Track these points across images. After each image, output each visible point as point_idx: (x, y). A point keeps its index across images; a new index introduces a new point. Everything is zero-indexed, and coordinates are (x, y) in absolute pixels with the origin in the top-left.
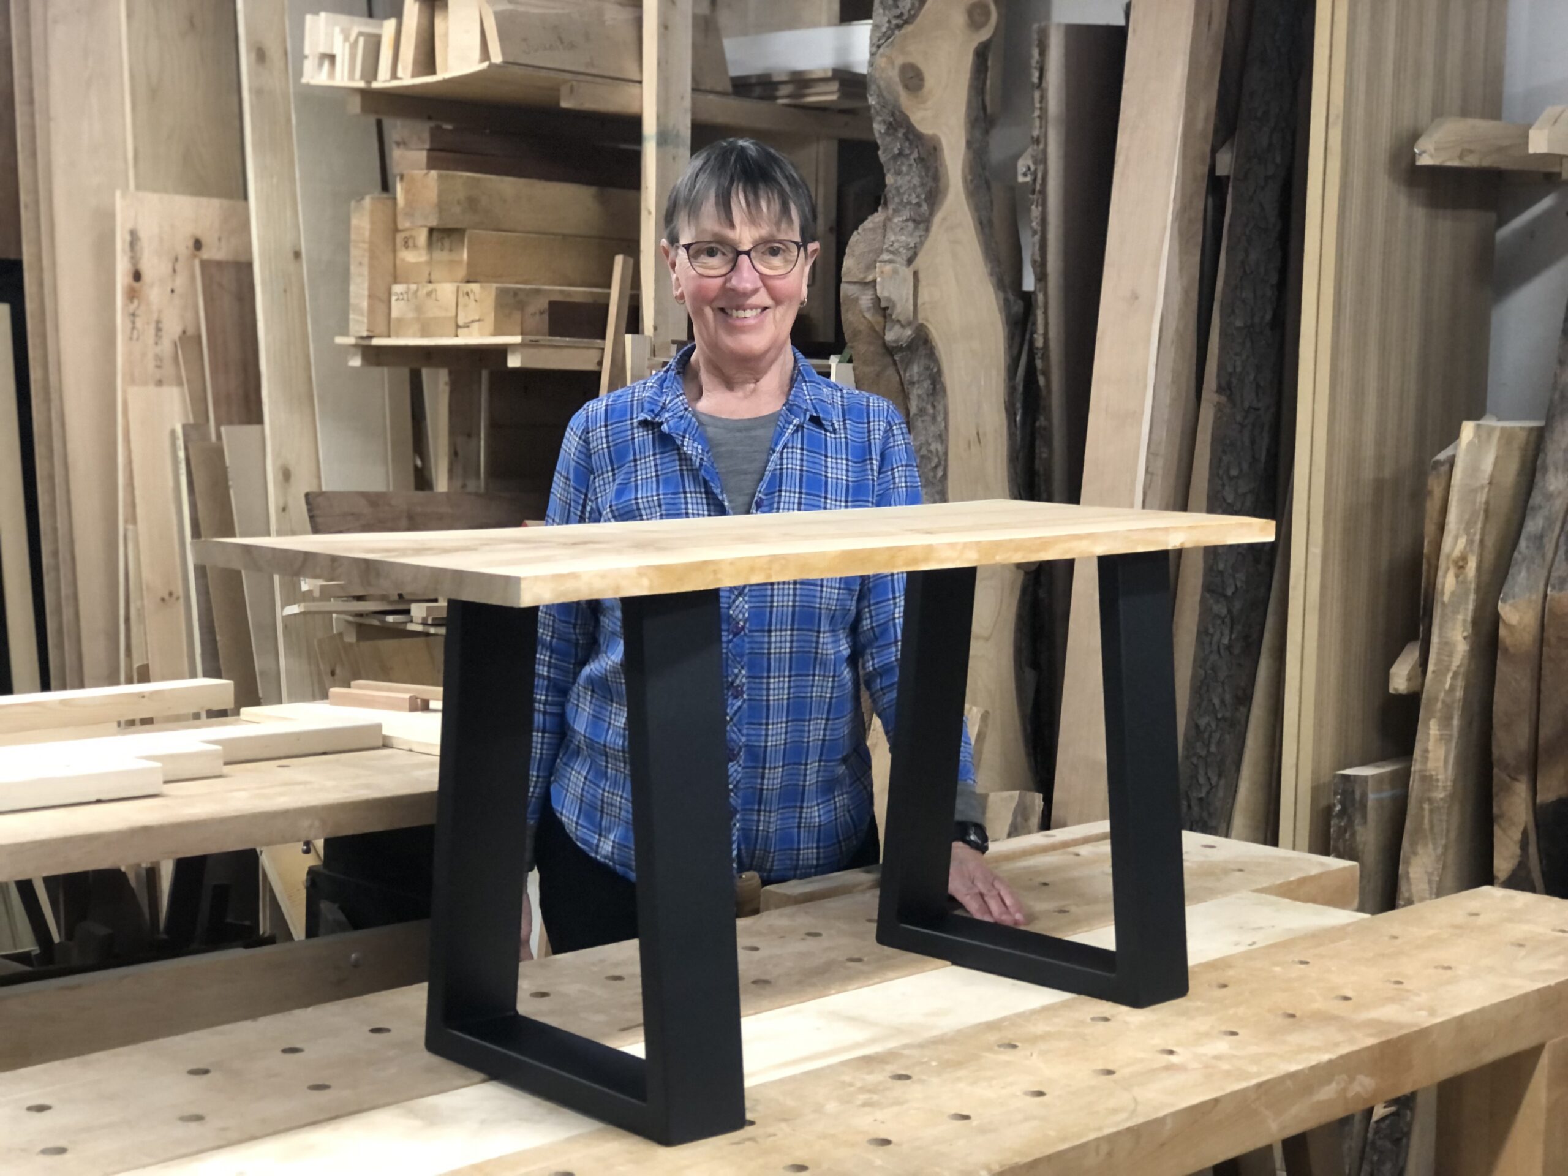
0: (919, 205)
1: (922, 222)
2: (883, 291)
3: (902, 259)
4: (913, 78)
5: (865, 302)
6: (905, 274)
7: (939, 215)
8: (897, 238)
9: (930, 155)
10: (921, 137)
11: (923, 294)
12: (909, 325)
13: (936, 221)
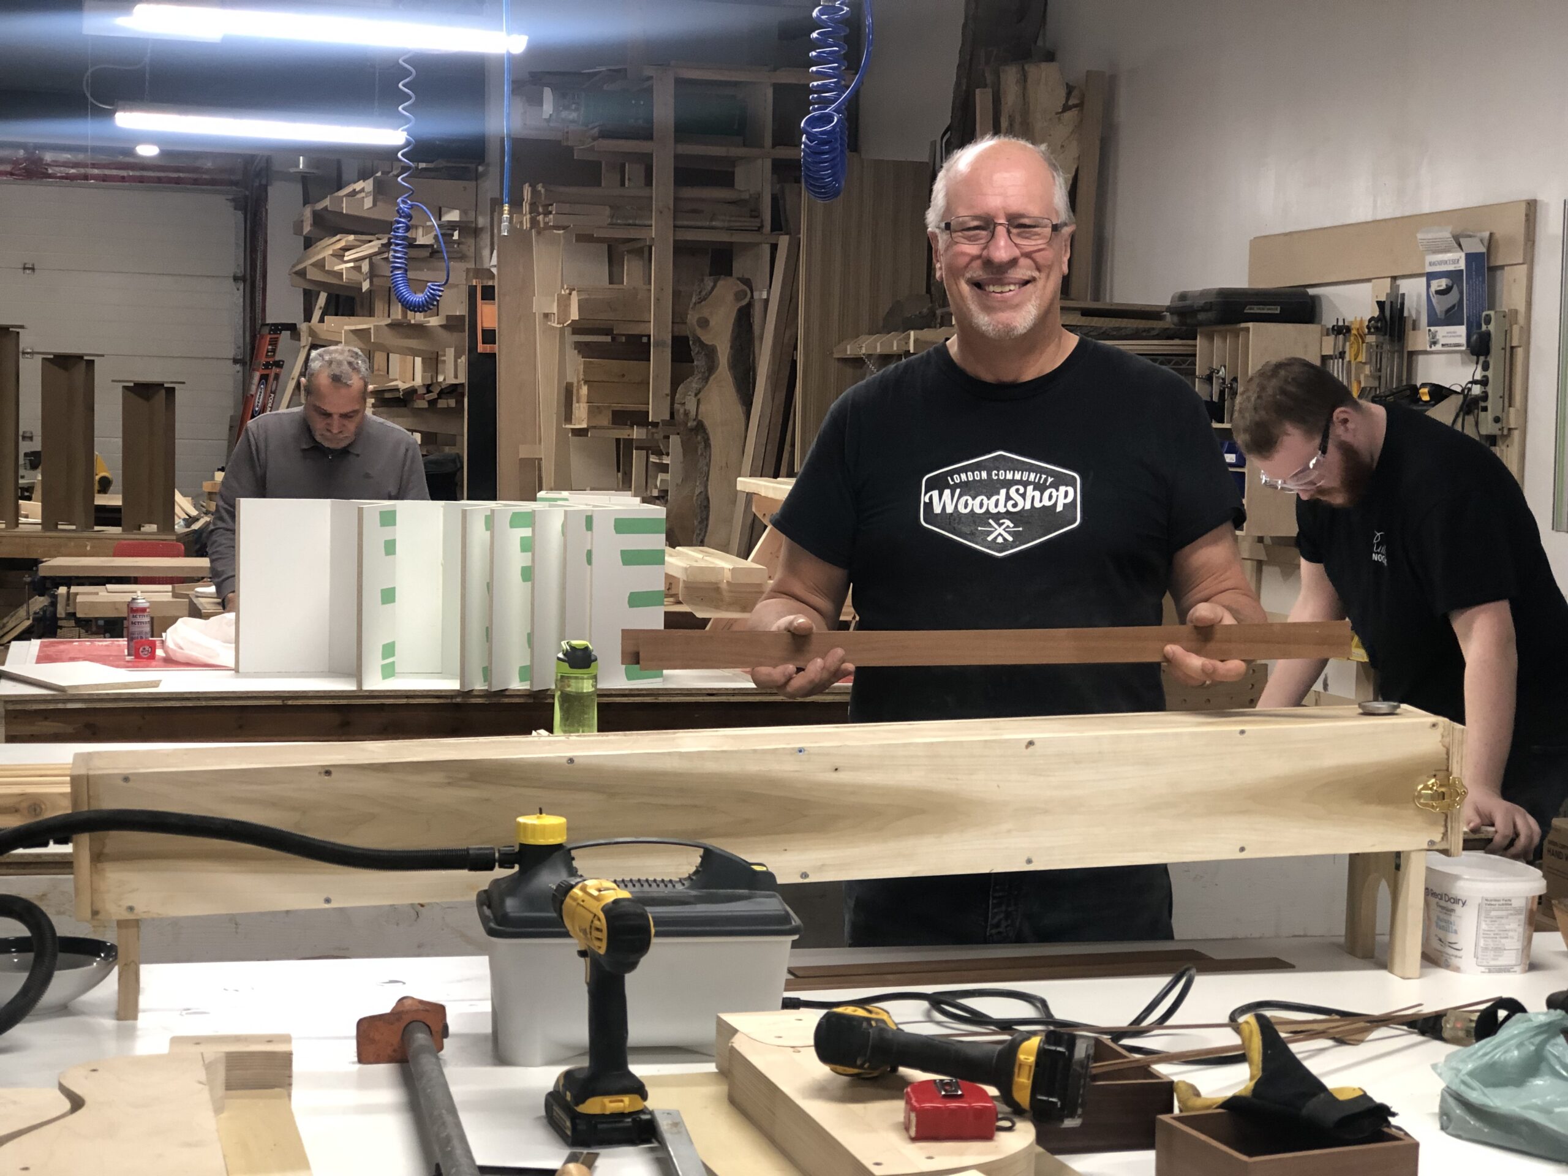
0: (704, 372)
1: (706, 380)
2: (687, 407)
3: (693, 394)
4: (704, 323)
5: (682, 411)
6: (694, 400)
7: (714, 376)
8: (695, 386)
9: (710, 353)
10: (707, 345)
11: (702, 408)
12: (694, 420)
13: (712, 378)
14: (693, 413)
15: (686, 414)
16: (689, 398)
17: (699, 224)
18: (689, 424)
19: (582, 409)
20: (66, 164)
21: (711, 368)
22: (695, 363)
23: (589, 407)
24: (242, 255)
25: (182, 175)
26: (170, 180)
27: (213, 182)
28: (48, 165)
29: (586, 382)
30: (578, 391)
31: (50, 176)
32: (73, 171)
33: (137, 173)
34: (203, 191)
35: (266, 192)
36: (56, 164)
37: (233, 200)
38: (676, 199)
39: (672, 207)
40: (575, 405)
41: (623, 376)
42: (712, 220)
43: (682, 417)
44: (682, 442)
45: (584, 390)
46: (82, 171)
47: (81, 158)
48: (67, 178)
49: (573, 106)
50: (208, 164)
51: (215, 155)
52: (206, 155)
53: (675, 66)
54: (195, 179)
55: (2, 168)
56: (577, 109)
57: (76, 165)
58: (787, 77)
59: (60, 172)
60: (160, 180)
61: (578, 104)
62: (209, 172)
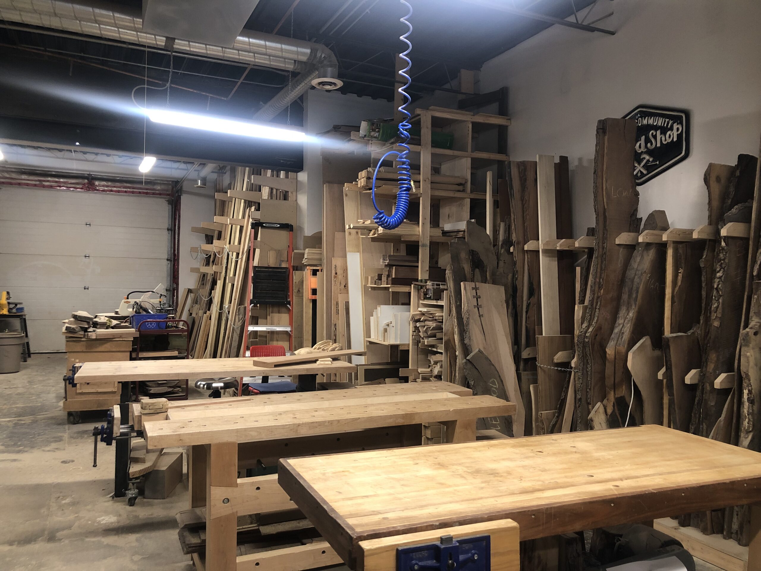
20: (103, 186)
24: (170, 221)
25: (148, 191)
26: (144, 193)
27: (160, 194)
28: (96, 186)
31: (97, 190)
32: (106, 188)
33: (131, 190)
35: (180, 198)
36: (99, 186)
37: (168, 201)
39: (430, 178)
46: (110, 188)
47: (110, 183)
48: (104, 191)
49: (377, 130)
50: (159, 188)
51: (160, 184)
52: (158, 184)
53: (431, 110)
54: (153, 193)
55: (78, 186)
56: (379, 132)
57: (107, 186)
58: (479, 119)
59: (102, 188)
60: (140, 192)
61: (379, 129)
62: (158, 190)
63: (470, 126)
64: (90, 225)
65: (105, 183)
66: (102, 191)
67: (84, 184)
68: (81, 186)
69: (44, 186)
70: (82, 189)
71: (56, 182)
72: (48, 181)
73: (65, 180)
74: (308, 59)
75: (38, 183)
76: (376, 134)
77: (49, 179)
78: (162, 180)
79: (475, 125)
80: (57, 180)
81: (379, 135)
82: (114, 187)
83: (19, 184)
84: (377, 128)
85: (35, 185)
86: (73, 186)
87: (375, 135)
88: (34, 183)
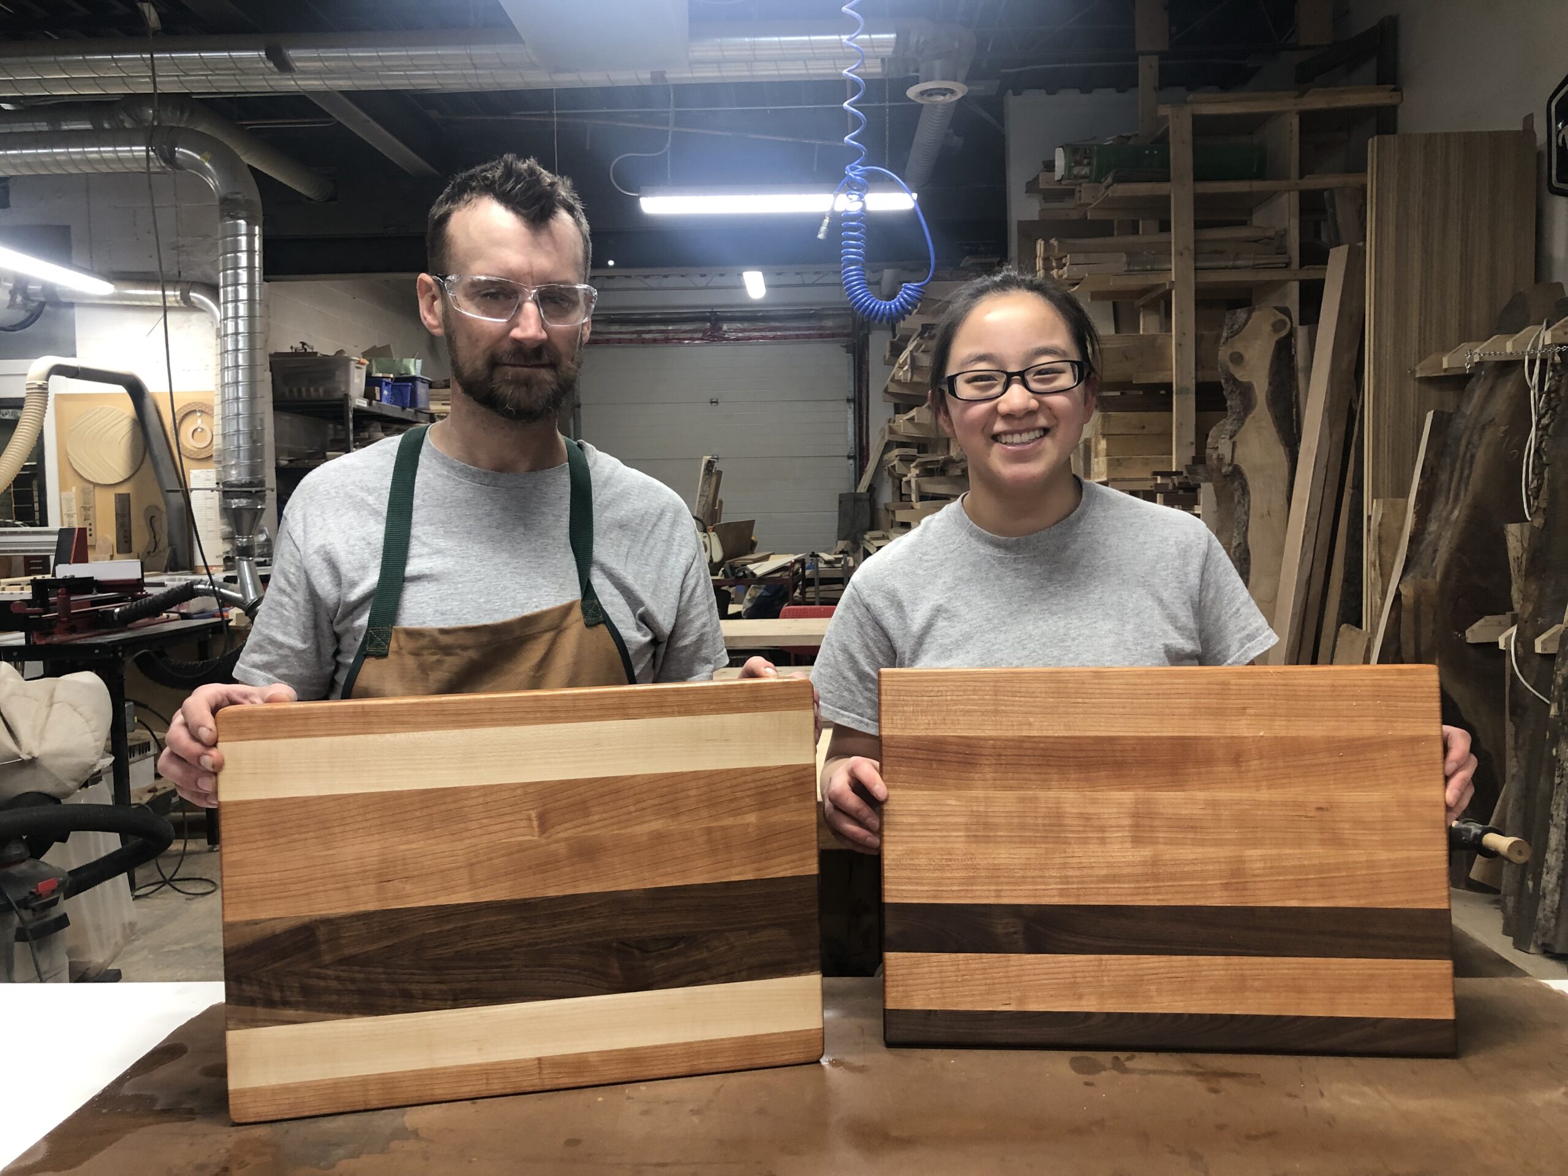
2: (1220, 451)
3: (1228, 437)
4: (1238, 359)
5: (1215, 456)
6: (1229, 443)
7: (1251, 416)
8: (1229, 427)
9: (1246, 391)
10: (1241, 383)
11: (1238, 451)
12: (1230, 465)
13: (1248, 420)
14: (1228, 458)
15: (1220, 459)
16: (1223, 441)
17: (1222, 264)
18: (1224, 470)
19: (1101, 463)
20: (737, 331)
21: (1248, 405)
22: (1229, 403)
23: (1109, 460)
24: (852, 384)
25: (812, 332)
27: (833, 336)
28: (725, 332)
29: (1104, 435)
30: (1096, 445)
31: (727, 339)
32: (740, 335)
34: (827, 342)
35: (868, 338)
36: (729, 331)
37: (845, 347)
38: (1196, 242)
39: (1192, 247)
40: (1094, 460)
41: (1144, 428)
42: (1236, 258)
43: (1215, 462)
44: (1215, 490)
45: (1103, 444)
47: (746, 325)
48: (737, 339)
49: (1085, 162)
50: (829, 323)
51: (834, 316)
52: (828, 316)
53: (1192, 102)
54: (821, 335)
55: (696, 336)
56: (1089, 164)
57: (743, 330)
58: (1317, 101)
59: (733, 336)
60: (797, 336)
61: (1090, 158)
62: (830, 328)
63: (1296, 121)
64: (717, 402)
65: (739, 325)
66: (734, 339)
67: (704, 332)
68: (700, 335)
69: (644, 342)
70: (702, 339)
71: (662, 332)
72: (650, 332)
73: (676, 327)
74: (894, 52)
75: (635, 336)
76: (1085, 171)
77: (653, 327)
78: (836, 309)
79: (1307, 119)
80: (663, 328)
81: (1091, 171)
82: (754, 330)
83: (608, 341)
84: (1085, 158)
85: (631, 341)
86: (689, 335)
87: (1083, 172)
88: (628, 336)
